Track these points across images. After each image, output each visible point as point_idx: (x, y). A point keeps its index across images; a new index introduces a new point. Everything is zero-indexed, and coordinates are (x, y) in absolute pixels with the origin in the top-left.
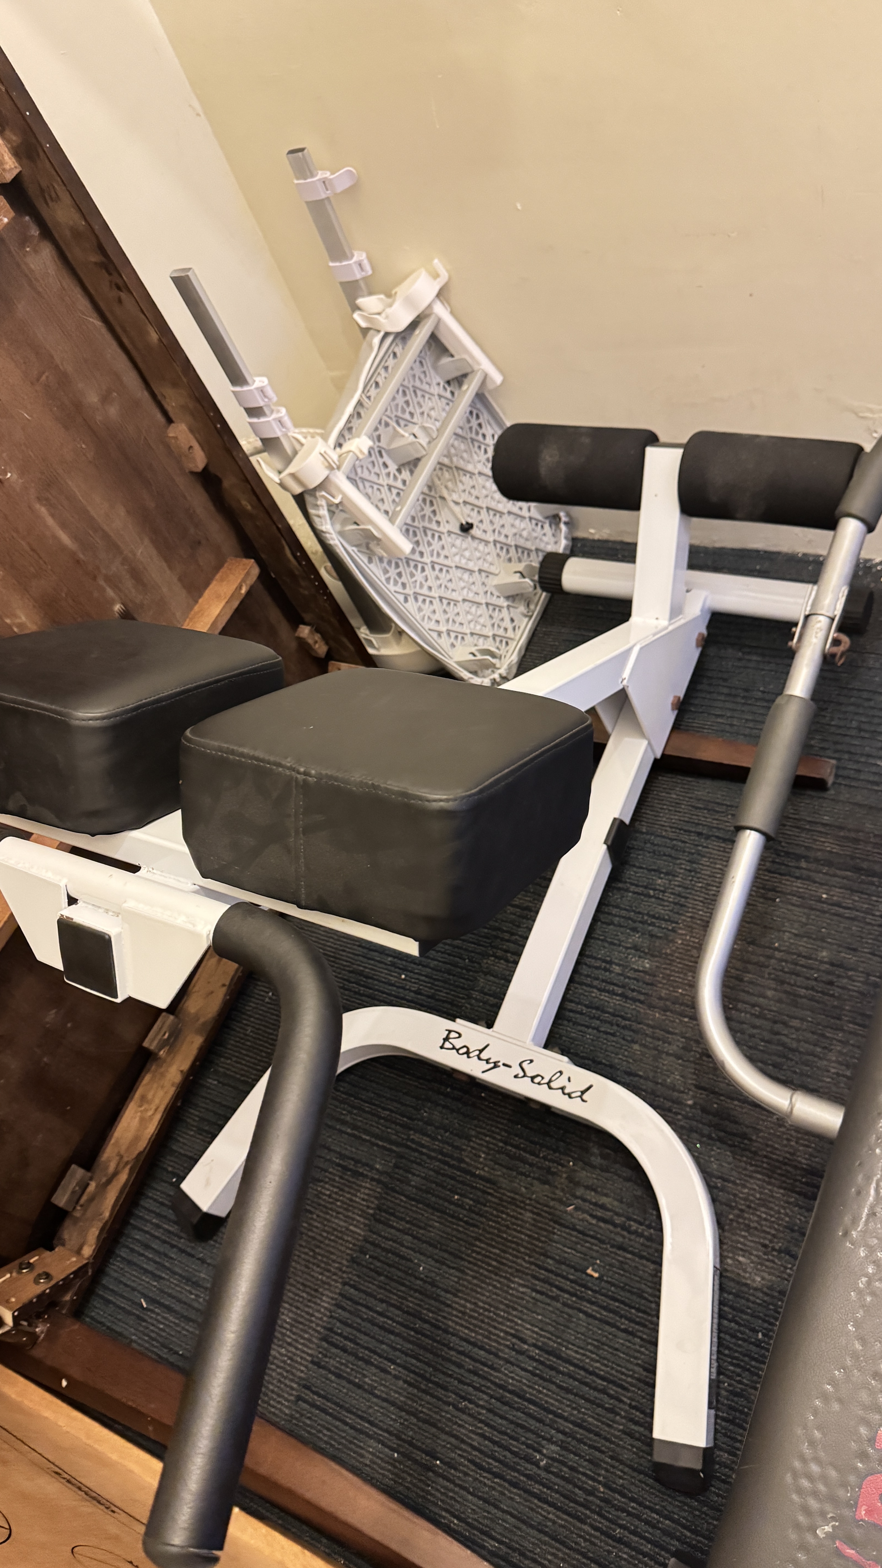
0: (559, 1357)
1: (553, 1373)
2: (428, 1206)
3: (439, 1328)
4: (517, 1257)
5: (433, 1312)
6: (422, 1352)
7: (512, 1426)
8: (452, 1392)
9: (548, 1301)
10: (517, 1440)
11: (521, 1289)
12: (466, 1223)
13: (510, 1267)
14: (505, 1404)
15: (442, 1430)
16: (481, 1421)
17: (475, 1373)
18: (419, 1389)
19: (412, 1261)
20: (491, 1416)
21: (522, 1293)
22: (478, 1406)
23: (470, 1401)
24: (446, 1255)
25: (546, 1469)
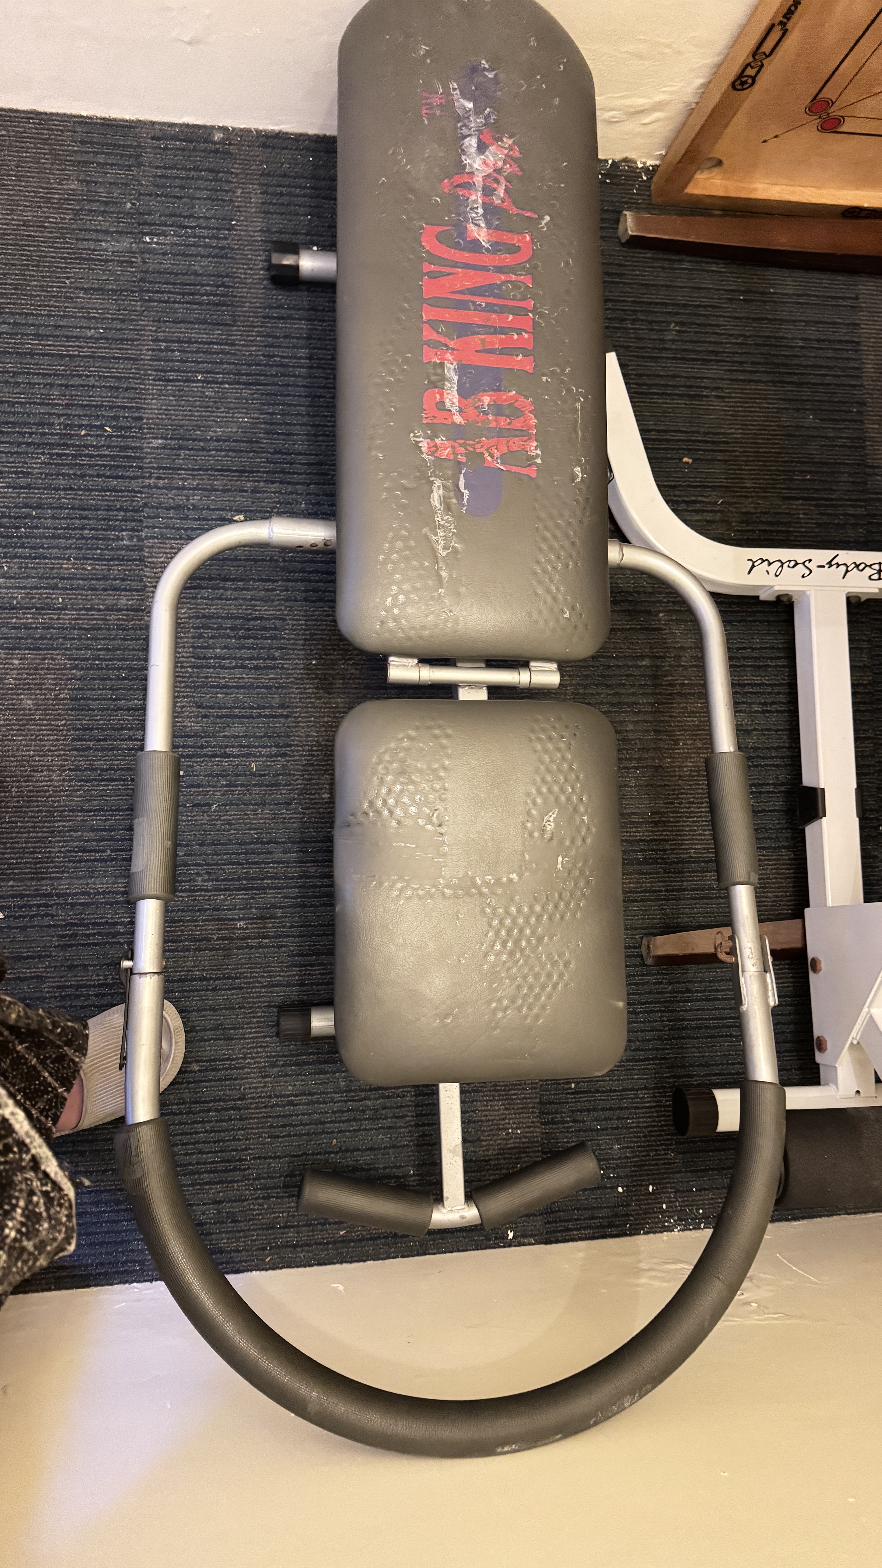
0: (689, 396)
1: (688, 384)
2: (826, 463)
3: (779, 382)
4: (744, 452)
5: (789, 391)
6: (785, 361)
7: (702, 339)
8: (751, 345)
9: (710, 430)
10: (696, 332)
11: (733, 431)
12: (792, 462)
13: (746, 443)
14: (712, 352)
15: (748, 318)
16: (723, 334)
17: (741, 363)
18: (775, 337)
19: (821, 420)
20: (719, 340)
21: (731, 428)
22: (730, 343)
23: (737, 344)
24: (797, 433)
25: (669, 323)
